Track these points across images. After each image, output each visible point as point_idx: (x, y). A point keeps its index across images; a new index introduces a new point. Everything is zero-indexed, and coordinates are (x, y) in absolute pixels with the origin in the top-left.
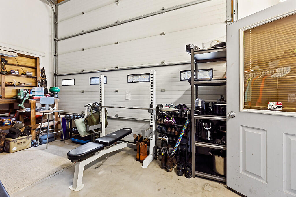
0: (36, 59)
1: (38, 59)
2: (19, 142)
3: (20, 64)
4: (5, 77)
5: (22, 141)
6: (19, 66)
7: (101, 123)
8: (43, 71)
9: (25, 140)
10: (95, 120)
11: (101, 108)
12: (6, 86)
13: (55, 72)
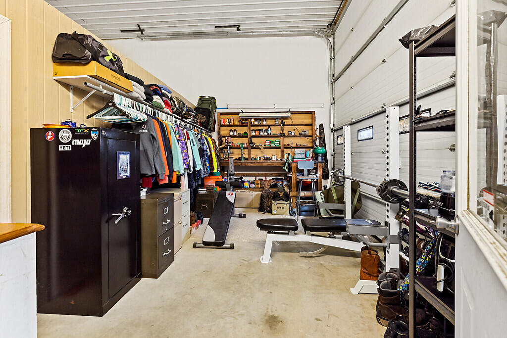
0: (311, 113)
1: (313, 112)
2: (279, 205)
3: (294, 123)
4: (283, 139)
5: (281, 206)
6: (292, 125)
7: (344, 203)
8: (321, 126)
9: (283, 205)
10: (335, 197)
11: (344, 178)
12: (285, 148)
13: (332, 127)
